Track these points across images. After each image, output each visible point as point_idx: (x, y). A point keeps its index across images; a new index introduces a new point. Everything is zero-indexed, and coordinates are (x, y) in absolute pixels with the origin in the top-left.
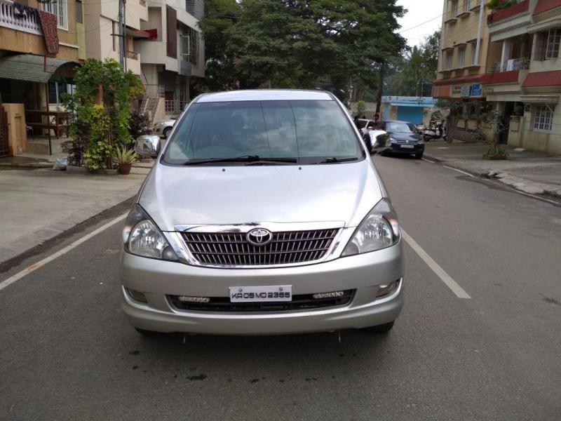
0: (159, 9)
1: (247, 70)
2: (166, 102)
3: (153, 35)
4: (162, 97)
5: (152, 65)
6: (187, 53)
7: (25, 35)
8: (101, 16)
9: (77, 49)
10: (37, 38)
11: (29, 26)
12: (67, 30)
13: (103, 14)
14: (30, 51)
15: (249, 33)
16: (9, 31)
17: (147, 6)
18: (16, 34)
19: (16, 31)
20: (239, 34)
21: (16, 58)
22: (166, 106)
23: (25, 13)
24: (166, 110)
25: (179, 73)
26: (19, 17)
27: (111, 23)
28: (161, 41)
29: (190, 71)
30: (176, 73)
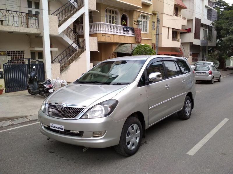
0: (192, 20)
1: (230, 42)
2: (192, 58)
3: (189, 31)
4: (191, 56)
5: (188, 43)
6: (206, 36)
7: (128, 37)
8: (163, 26)
9: (152, 40)
10: (133, 38)
11: (130, 34)
12: (148, 33)
13: (164, 26)
14: (130, 42)
15: (231, 25)
16: (122, 36)
17: (186, 19)
18: (125, 37)
19: (125, 36)
20: (227, 26)
21: (124, 45)
22: (192, 60)
23: (128, 29)
24: (192, 61)
25: (201, 45)
26: (126, 31)
27: (167, 29)
28: (192, 33)
29: (207, 44)
30: (199, 46)
